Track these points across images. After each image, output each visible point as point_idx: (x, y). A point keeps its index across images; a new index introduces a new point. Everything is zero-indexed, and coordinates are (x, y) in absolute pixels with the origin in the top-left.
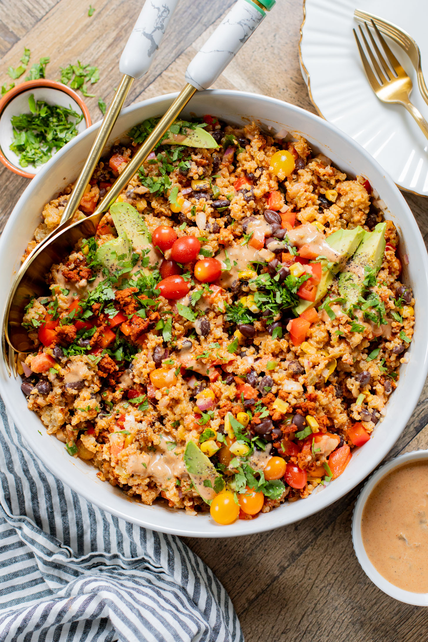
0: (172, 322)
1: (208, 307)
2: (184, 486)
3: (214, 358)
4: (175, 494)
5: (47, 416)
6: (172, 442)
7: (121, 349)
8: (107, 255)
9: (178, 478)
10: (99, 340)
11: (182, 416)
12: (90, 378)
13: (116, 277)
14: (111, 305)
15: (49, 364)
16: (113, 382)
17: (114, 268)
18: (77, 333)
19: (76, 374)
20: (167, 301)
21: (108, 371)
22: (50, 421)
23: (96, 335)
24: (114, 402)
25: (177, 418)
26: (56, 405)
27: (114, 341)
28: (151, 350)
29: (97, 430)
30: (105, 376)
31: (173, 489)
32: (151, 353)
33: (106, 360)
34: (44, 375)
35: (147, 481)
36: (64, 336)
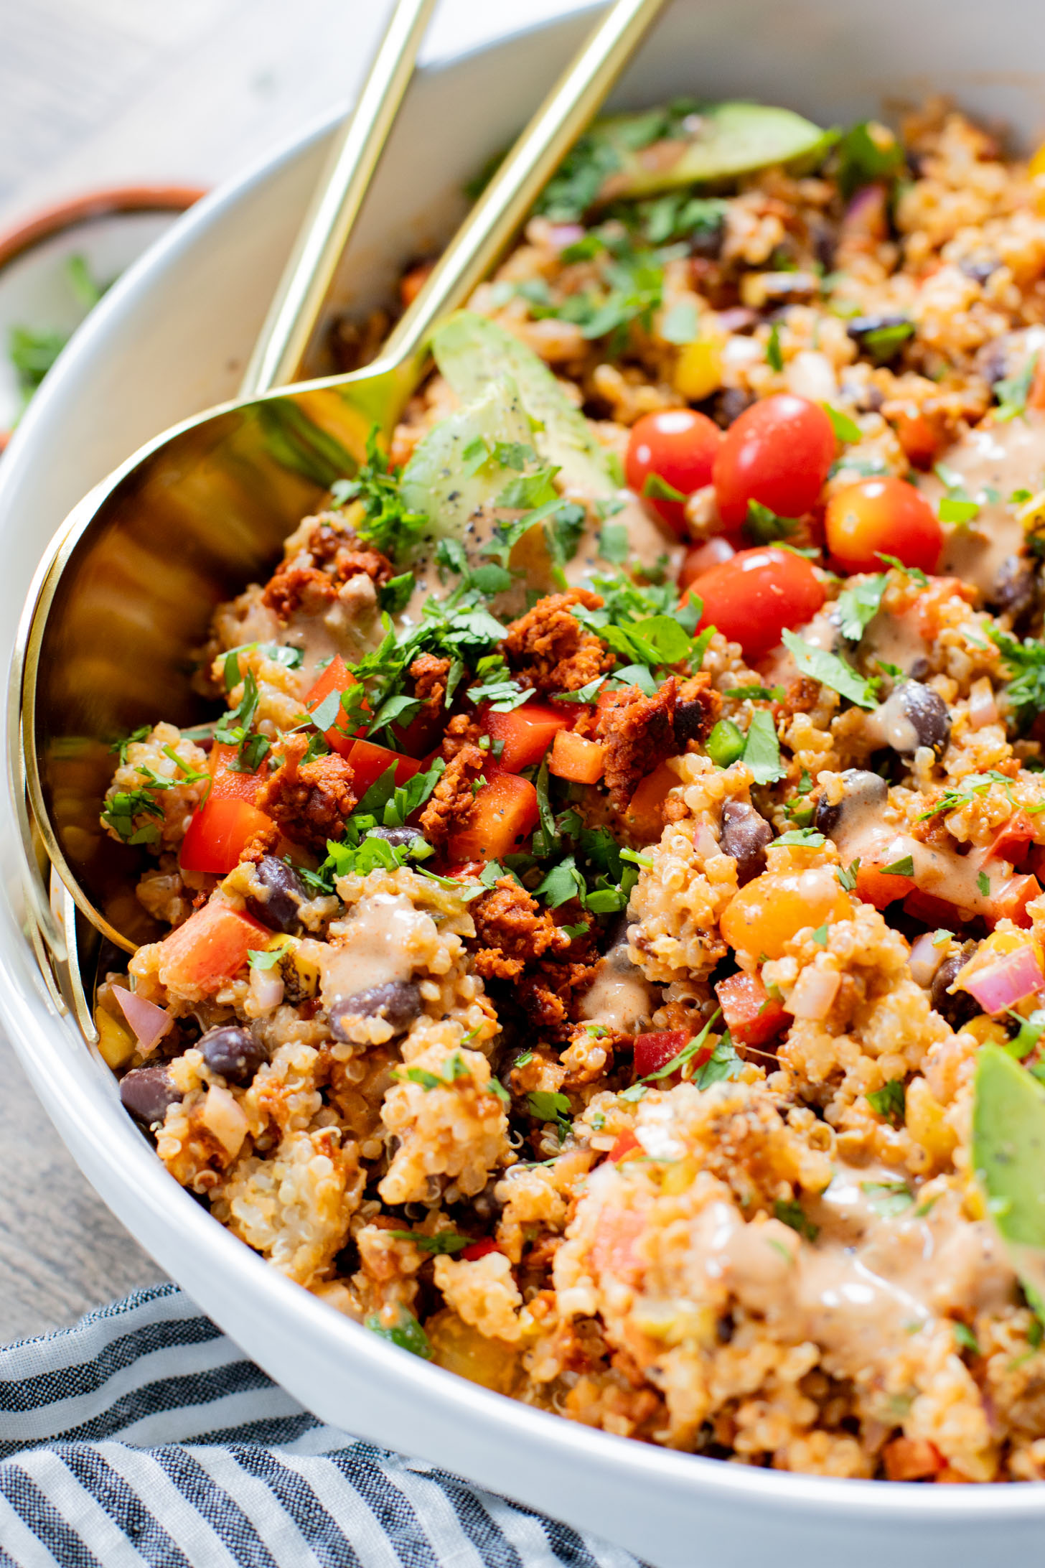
0: (777, 727)
1: (921, 655)
2: (999, 1349)
3: (998, 806)
4: (961, 1396)
5: (258, 1198)
6: (888, 1186)
7: (569, 866)
8: (447, 473)
9: (956, 1316)
10: (460, 805)
11: (912, 1055)
12: (441, 963)
13: (496, 560)
14: (496, 668)
15: (245, 932)
16: (555, 1003)
17: (485, 526)
18: (357, 786)
19: (377, 949)
20: (736, 648)
21: (521, 943)
22: (276, 1222)
23: (446, 788)
24: (576, 1092)
25: (891, 1067)
26: (295, 1128)
27: (529, 824)
28: (705, 816)
29: (510, 1230)
30: (513, 967)
31: (942, 1367)
32: (709, 830)
33: (506, 897)
34: (222, 998)
35: (806, 1356)
36: (302, 795)
